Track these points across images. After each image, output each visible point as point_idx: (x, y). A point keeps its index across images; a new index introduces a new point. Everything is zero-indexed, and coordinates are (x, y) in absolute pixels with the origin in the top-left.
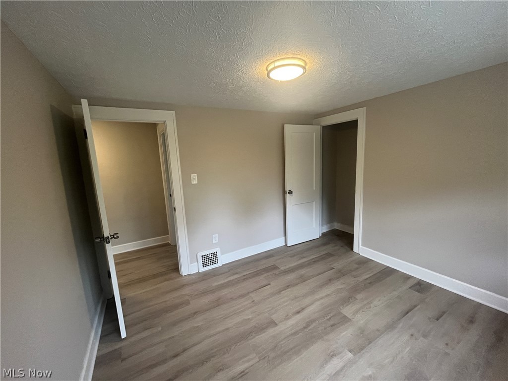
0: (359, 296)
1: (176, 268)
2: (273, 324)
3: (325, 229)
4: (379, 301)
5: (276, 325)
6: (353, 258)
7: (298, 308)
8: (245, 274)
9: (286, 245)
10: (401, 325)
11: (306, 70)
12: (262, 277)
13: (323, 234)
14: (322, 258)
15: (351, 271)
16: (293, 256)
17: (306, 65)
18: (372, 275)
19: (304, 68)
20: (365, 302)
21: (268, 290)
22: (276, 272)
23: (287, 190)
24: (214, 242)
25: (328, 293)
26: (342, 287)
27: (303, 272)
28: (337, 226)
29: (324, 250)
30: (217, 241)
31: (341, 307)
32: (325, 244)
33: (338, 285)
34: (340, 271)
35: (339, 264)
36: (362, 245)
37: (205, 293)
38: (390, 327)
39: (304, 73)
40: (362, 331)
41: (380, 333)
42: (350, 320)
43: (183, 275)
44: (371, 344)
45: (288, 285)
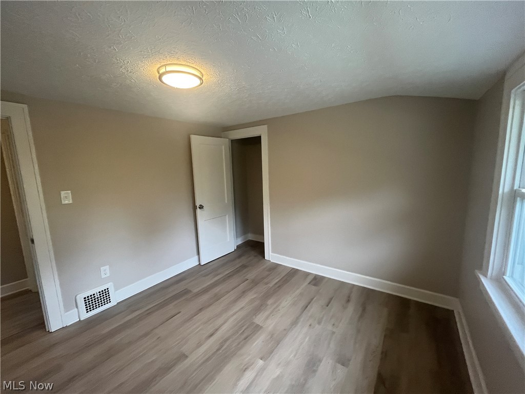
0: (270, 302)
1: (41, 324)
2: (184, 356)
3: (240, 241)
4: (286, 301)
5: (187, 357)
6: (265, 266)
7: (211, 331)
8: (150, 306)
9: (200, 264)
10: (302, 319)
11: (202, 81)
12: (171, 306)
13: (238, 247)
14: (237, 271)
15: (263, 278)
16: (208, 275)
17: (202, 76)
18: (280, 279)
19: (201, 79)
20: (275, 306)
21: (178, 319)
22: (188, 296)
23: (198, 204)
24: (103, 276)
25: (243, 305)
26: (255, 296)
27: (217, 290)
28: (251, 237)
29: (238, 263)
30: (108, 275)
31: (254, 317)
32: (240, 257)
33: (251, 296)
34: (253, 281)
35: (252, 274)
36: (272, 252)
37: (88, 347)
38: (295, 323)
39: (201, 84)
40: (272, 335)
41: (286, 331)
42: (261, 327)
43: (52, 331)
44: (279, 345)
45: (201, 308)
